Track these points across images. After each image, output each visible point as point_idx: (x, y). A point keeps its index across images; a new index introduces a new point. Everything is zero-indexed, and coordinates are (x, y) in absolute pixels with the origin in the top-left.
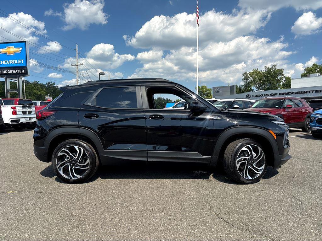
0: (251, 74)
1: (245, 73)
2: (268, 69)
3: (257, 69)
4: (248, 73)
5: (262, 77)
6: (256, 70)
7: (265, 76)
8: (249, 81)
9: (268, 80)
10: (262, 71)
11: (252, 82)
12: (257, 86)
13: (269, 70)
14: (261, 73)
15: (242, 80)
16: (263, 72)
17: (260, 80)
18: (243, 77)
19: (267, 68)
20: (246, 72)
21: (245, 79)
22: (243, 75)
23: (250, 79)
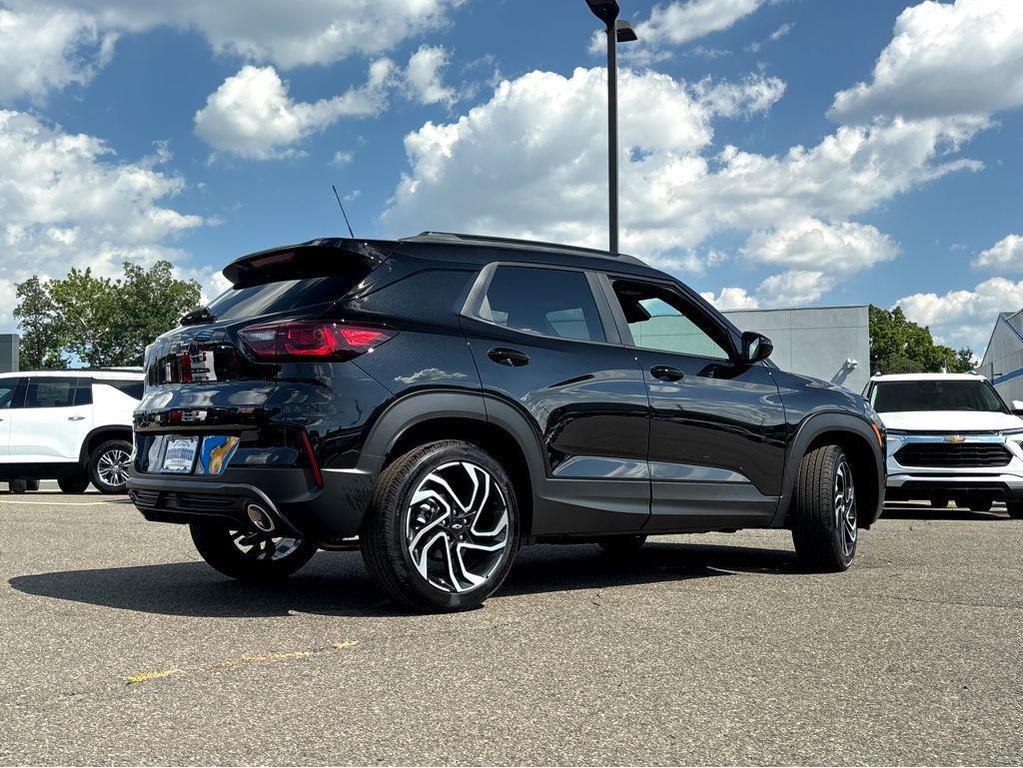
0: (62, 291)
1: (29, 283)
2: (138, 275)
3: (88, 271)
4: (46, 285)
5: (112, 310)
6: (83, 274)
7: (125, 306)
8: (47, 321)
9: (139, 326)
10: (111, 284)
11: (60, 328)
12: (89, 346)
13: (141, 285)
14: (107, 290)
15: (17, 312)
16: (115, 287)
17: (103, 321)
18: (21, 300)
19: (132, 271)
20: (35, 278)
21: (28, 312)
22: (21, 290)
23: (53, 313)
